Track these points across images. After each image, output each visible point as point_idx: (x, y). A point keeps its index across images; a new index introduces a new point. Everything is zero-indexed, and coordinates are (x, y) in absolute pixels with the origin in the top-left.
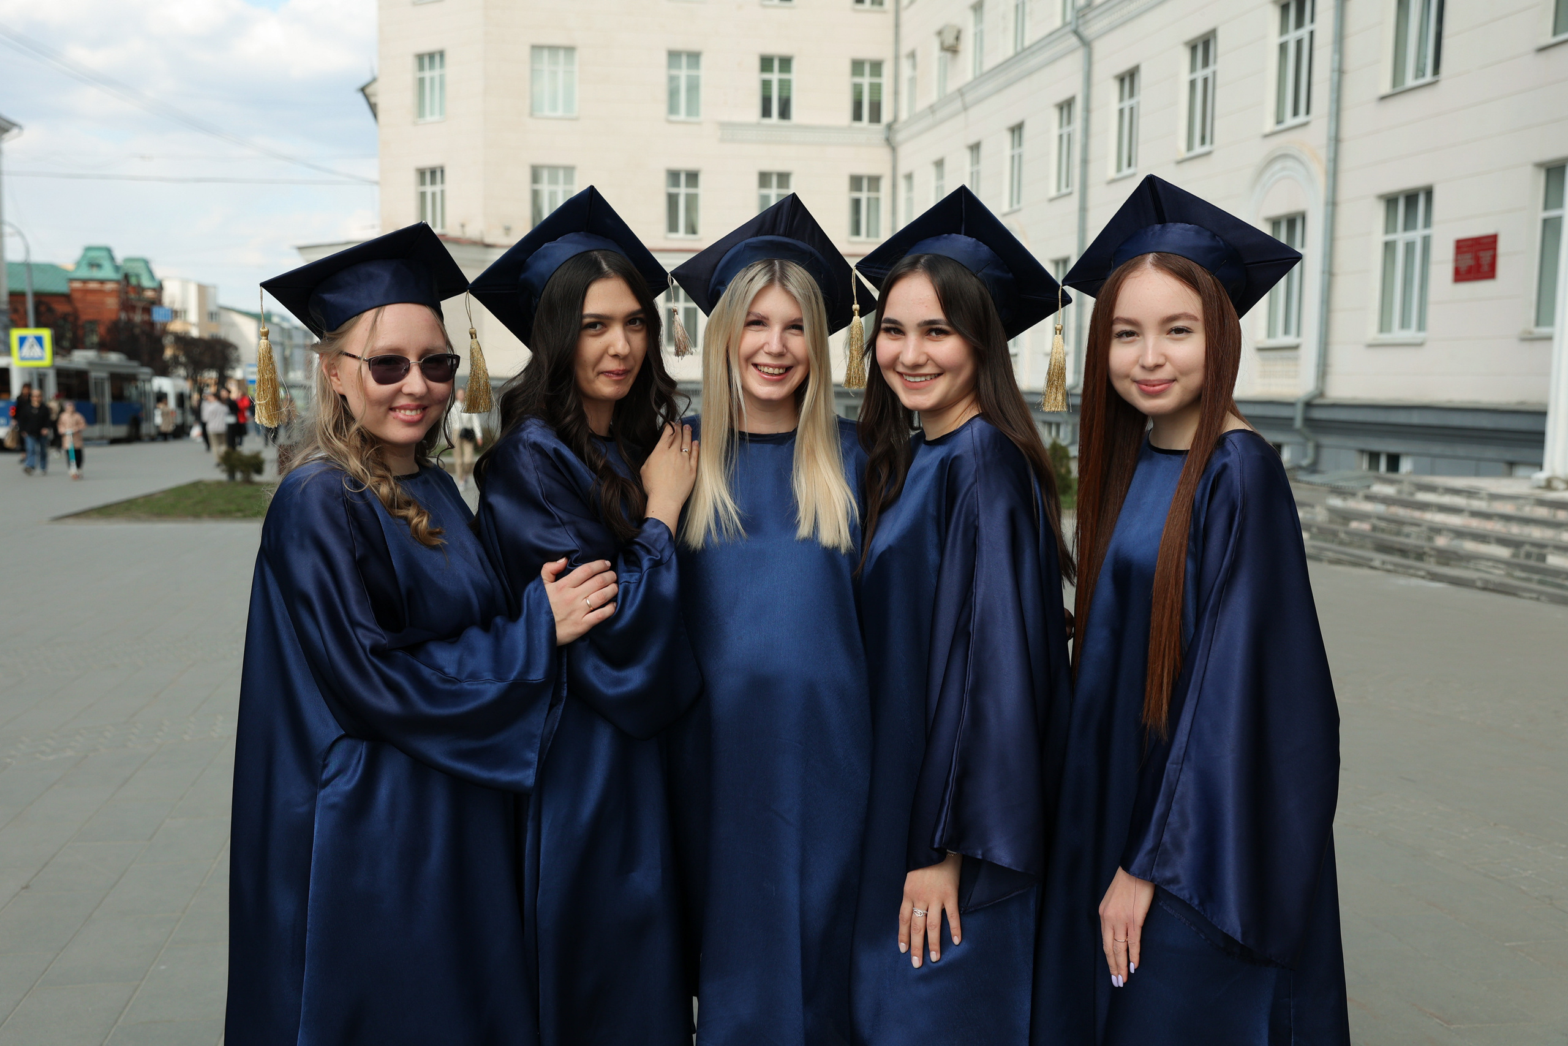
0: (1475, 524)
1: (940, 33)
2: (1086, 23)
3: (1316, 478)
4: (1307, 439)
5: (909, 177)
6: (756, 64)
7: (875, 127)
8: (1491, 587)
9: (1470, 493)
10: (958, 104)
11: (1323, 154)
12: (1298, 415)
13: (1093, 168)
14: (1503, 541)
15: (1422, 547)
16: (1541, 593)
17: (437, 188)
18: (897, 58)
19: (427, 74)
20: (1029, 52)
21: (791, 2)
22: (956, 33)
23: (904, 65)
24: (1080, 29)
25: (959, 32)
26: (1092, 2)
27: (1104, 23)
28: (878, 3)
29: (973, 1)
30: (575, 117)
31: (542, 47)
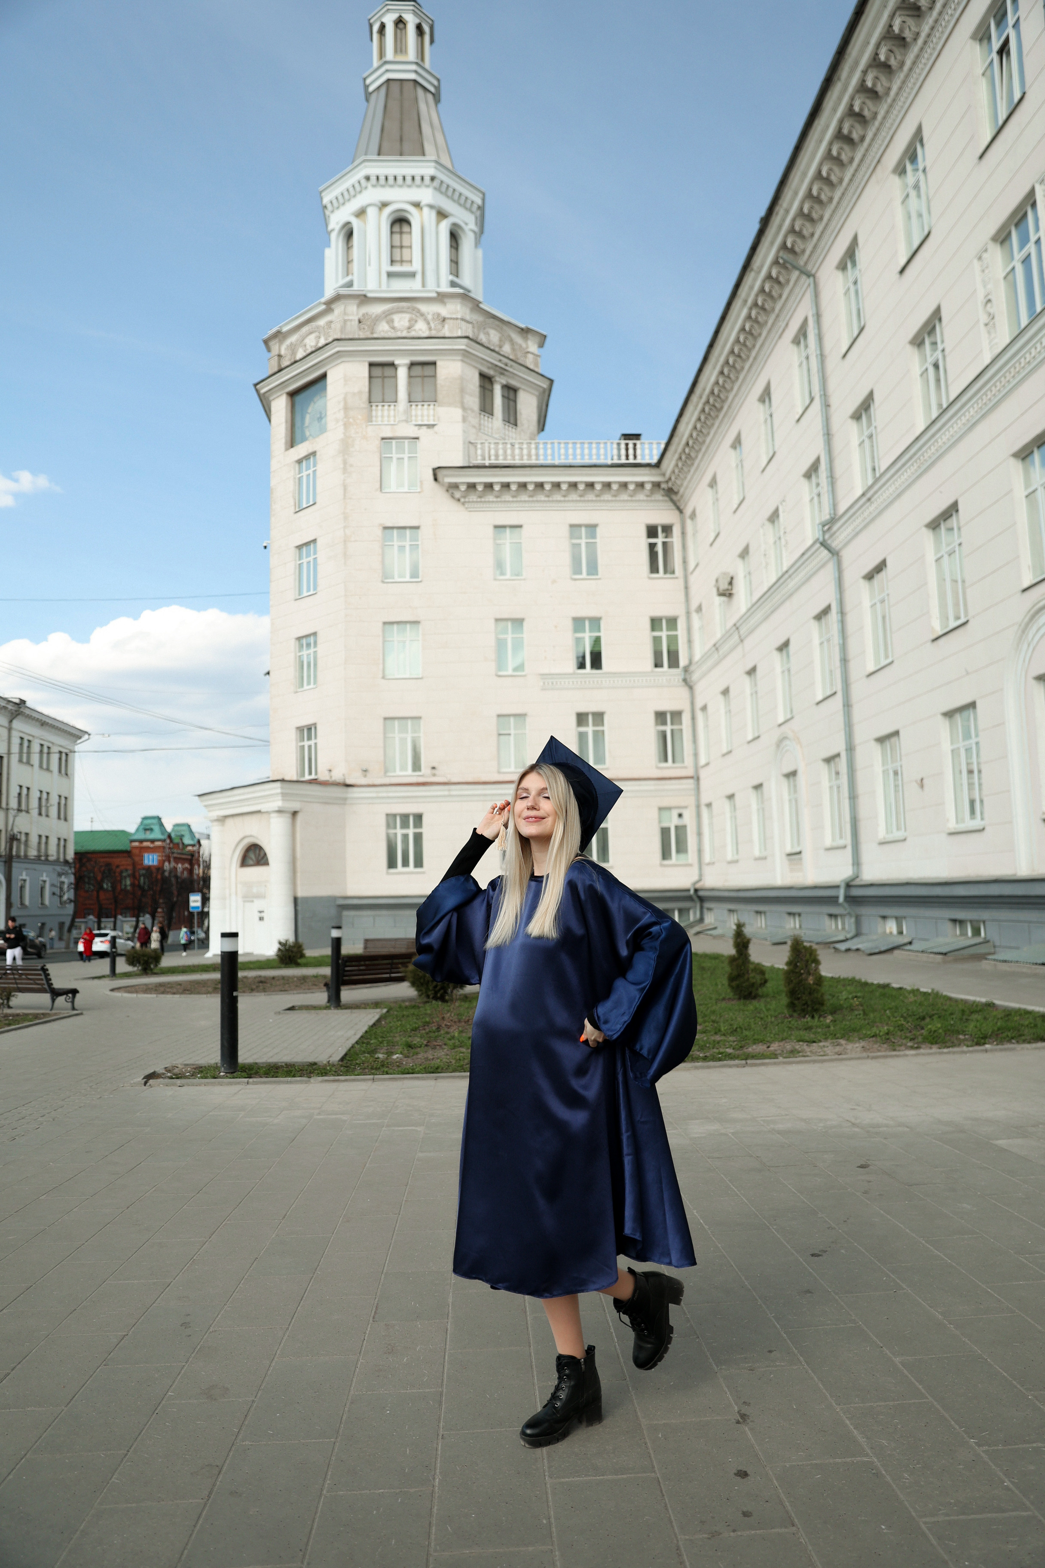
1: (718, 583)
2: (831, 536)
5: (704, 708)
6: (570, 624)
7: (674, 671)
10: (736, 637)
13: (853, 665)
17: (312, 742)
18: (688, 613)
19: (305, 652)
20: (786, 576)
21: (597, 574)
22: (729, 579)
23: (695, 617)
24: (829, 542)
25: (732, 578)
26: (835, 514)
27: (849, 530)
28: (669, 570)
29: (740, 549)
30: (420, 676)
31: (392, 623)
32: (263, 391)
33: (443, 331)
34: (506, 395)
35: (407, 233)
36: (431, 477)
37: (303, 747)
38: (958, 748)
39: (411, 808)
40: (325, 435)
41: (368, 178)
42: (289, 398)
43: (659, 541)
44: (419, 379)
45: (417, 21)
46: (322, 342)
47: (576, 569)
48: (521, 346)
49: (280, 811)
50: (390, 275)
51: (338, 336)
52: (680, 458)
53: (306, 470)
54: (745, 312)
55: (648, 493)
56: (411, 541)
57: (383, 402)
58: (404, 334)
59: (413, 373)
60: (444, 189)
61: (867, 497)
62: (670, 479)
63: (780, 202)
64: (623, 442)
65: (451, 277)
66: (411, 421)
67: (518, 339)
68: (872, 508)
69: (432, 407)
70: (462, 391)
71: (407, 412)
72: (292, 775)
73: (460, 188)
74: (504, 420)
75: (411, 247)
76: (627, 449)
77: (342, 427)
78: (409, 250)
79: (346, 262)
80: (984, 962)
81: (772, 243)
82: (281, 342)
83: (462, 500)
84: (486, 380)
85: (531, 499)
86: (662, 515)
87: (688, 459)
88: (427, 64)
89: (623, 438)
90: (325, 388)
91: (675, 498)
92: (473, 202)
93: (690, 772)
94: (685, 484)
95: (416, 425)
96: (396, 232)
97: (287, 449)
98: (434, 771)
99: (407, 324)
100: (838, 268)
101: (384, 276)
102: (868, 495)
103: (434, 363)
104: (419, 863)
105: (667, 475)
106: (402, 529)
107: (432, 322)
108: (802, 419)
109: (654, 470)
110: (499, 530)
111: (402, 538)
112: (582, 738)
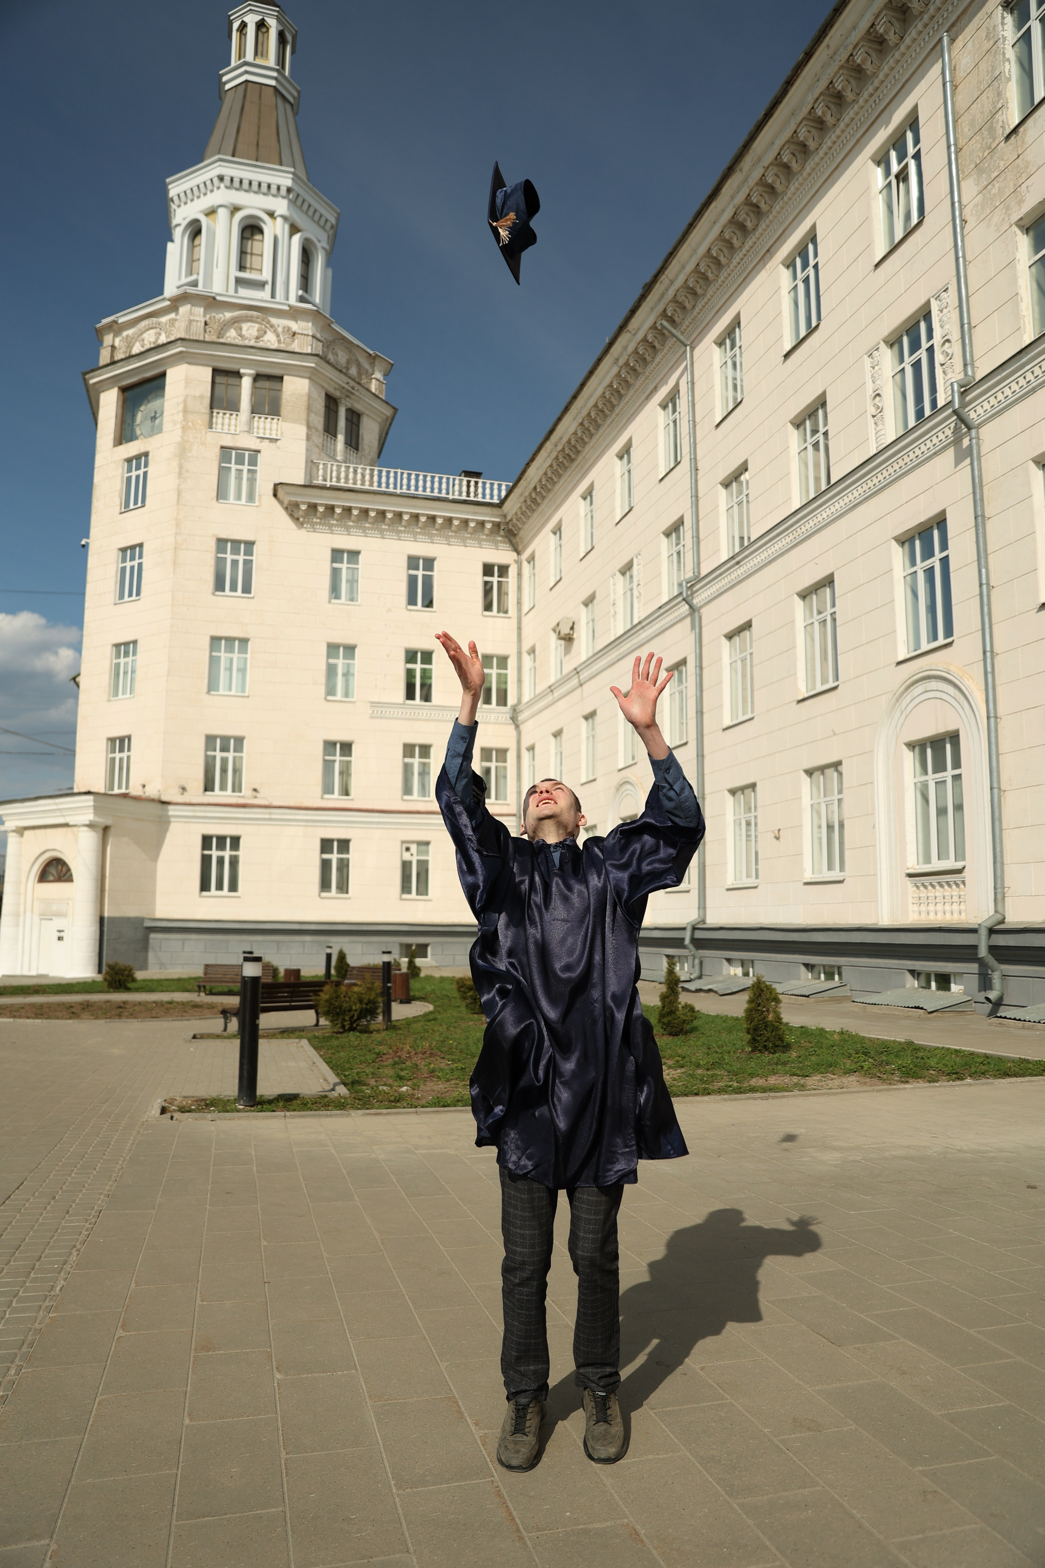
1: (557, 627)
2: (693, 593)
4: (991, 968)
5: (531, 748)
6: (402, 656)
7: (502, 709)
10: (575, 682)
12: (983, 945)
13: (707, 719)
17: (124, 755)
19: (122, 660)
20: (639, 627)
21: (432, 607)
22: (571, 625)
23: (526, 659)
24: (689, 599)
25: (573, 624)
26: (699, 573)
27: (712, 591)
28: (502, 609)
29: (584, 596)
30: (247, 694)
31: (219, 639)
32: (92, 381)
33: (293, 346)
35: (258, 240)
36: (271, 493)
37: (113, 760)
38: (819, 803)
39: (227, 830)
40: (160, 435)
41: (221, 178)
42: (121, 393)
43: (495, 579)
44: (264, 391)
45: (281, 28)
46: (163, 339)
47: (412, 600)
48: (367, 371)
49: (91, 826)
50: (239, 282)
51: (183, 336)
52: (525, 501)
53: (136, 470)
54: (615, 370)
55: (486, 531)
56: (245, 555)
57: (225, 409)
58: (252, 343)
59: (258, 384)
60: (299, 203)
61: (734, 560)
62: (511, 520)
63: (666, 272)
64: (465, 480)
65: (300, 292)
66: (253, 433)
67: (365, 364)
68: (740, 571)
69: (275, 420)
70: (309, 409)
71: (249, 423)
72: (100, 787)
73: (315, 205)
74: (346, 443)
75: (262, 255)
76: (468, 486)
77: (180, 430)
78: (260, 258)
79: (189, 260)
80: (847, 1003)
81: (652, 309)
82: (117, 333)
84: (332, 401)
85: (372, 526)
86: (499, 555)
87: (533, 503)
88: (287, 73)
89: (464, 475)
90: (162, 387)
91: (514, 539)
92: (327, 221)
94: (526, 527)
95: (258, 438)
96: (248, 239)
97: (115, 446)
98: (255, 794)
99: (255, 334)
100: (717, 343)
101: (232, 281)
102: (739, 559)
103: (280, 379)
104: (233, 887)
105: (509, 518)
106: (236, 543)
107: (281, 336)
108: (665, 480)
109: (496, 511)
110: (337, 554)
111: (236, 551)
112: (407, 769)
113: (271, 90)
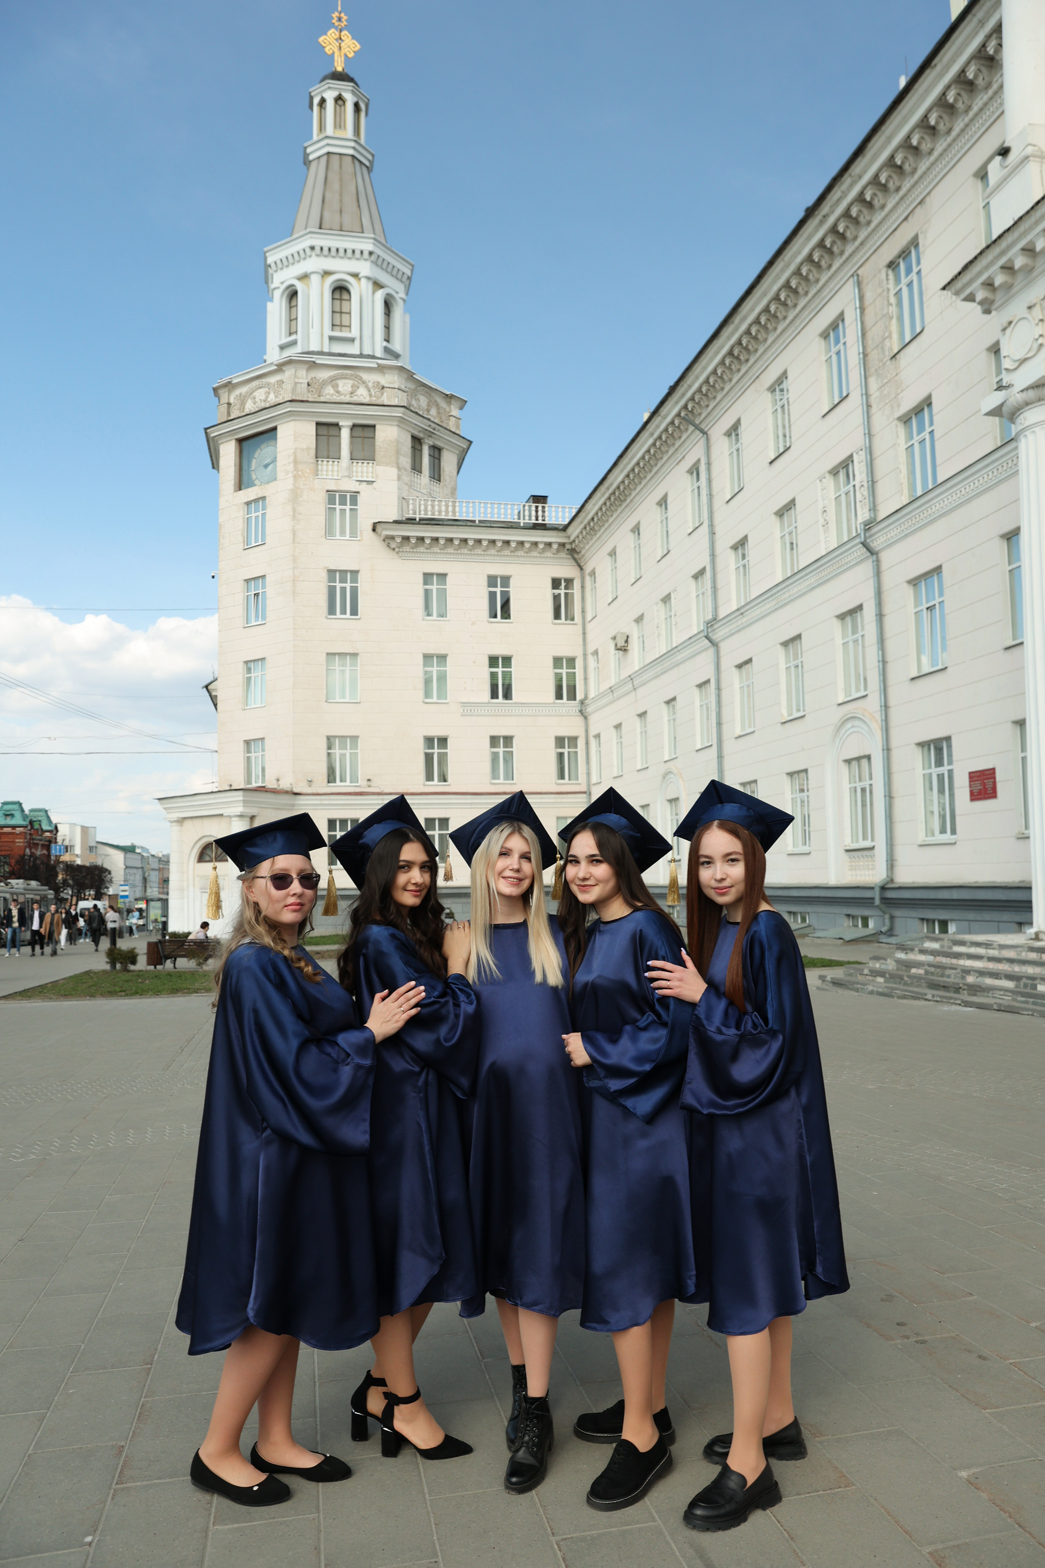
0: (991, 966)
1: (614, 638)
2: (713, 631)
3: (893, 940)
4: (885, 913)
5: (598, 736)
6: (486, 661)
7: (572, 703)
8: (1003, 1009)
9: (987, 945)
10: (629, 686)
11: (878, 716)
12: (877, 895)
13: (725, 728)
14: (1009, 977)
15: (958, 984)
16: (1034, 1011)
17: (259, 753)
18: (585, 655)
19: (252, 675)
20: (676, 650)
21: (510, 618)
22: (626, 638)
23: (591, 660)
24: (710, 635)
25: (628, 637)
26: (716, 616)
27: (727, 630)
28: (570, 617)
29: (636, 616)
30: (358, 701)
31: (334, 654)
32: (212, 435)
33: (382, 399)
34: (432, 454)
35: (346, 301)
36: (370, 528)
37: (250, 758)
39: (348, 813)
40: (274, 483)
41: (312, 248)
42: (237, 444)
43: (562, 592)
44: (360, 439)
45: (355, 100)
46: (272, 399)
47: (492, 614)
48: (445, 409)
49: (241, 816)
50: (332, 339)
51: (290, 397)
52: (585, 528)
53: (255, 512)
54: (651, 441)
55: (555, 551)
56: (351, 583)
57: (328, 458)
58: (347, 399)
59: (355, 434)
60: (379, 262)
61: (740, 611)
62: (574, 541)
63: (685, 380)
64: (533, 503)
65: (385, 344)
66: (353, 477)
67: (443, 404)
68: (744, 620)
69: (371, 465)
70: (398, 452)
71: (349, 468)
72: (240, 782)
73: (393, 262)
74: (430, 477)
75: (350, 313)
76: (537, 511)
77: (292, 479)
78: (348, 315)
79: (288, 320)
80: (807, 938)
81: (677, 403)
82: (230, 392)
83: (397, 550)
84: (417, 442)
85: (456, 552)
86: (565, 570)
87: (592, 528)
88: (362, 141)
89: (531, 499)
91: (576, 556)
92: (403, 273)
93: (584, 789)
94: (587, 547)
95: (357, 481)
96: (337, 299)
97: (236, 491)
98: (369, 783)
99: (350, 389)
100: (725, 434)
101: (326, 340)
102: (742, 611)
103: (374, 426)
105: (572, 538)
106: (343, 572)
107: (372, 390)
108: (692, 534)
109: (561, 534)
110: (427, 577)
111: (343, 580)
112: (495, 758)
113: (350, 158)
